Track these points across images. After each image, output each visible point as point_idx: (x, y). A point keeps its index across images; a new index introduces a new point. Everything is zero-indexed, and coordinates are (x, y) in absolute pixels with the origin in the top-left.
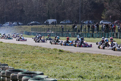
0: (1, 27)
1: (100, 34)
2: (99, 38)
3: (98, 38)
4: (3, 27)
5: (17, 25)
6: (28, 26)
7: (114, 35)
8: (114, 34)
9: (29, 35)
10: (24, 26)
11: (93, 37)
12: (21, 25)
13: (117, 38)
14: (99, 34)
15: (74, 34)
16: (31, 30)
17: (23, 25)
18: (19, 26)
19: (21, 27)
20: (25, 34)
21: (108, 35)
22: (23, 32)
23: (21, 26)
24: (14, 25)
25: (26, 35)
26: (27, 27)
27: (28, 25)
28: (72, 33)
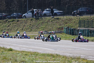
0: (20, 20)
4: (24, 19)
5: (51, 14)
6: (72, 17)
9: (73, 35)
10: (65, 17)
12: (60, 15)
16: (78, 25)
17: (63, 14)
18: (55, 17)
19: (58, 19)
20: (67, 33)
22: (62, 28)
23: (58, 17)
24: (45, 15)
25: (68, 36)
26: (71, 20)
27: (74, 15)
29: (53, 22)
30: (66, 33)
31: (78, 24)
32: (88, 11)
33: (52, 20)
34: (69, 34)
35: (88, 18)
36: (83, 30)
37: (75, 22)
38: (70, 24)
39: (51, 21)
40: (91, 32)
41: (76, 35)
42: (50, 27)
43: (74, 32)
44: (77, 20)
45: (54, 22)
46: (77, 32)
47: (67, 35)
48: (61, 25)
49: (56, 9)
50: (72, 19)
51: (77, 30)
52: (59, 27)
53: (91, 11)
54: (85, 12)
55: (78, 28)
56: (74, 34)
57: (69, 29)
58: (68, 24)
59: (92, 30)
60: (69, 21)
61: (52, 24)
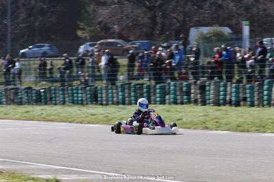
1: (129, 89)
2: (124, 103)
3: (118, 103)
7: (188, 93)
8: (189, 86)
11: (96, 100)
13: (204, 103)
14: (123, 91)
15: (16, 94)
21: (164, 93)
28: (6, 90)
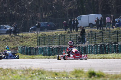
29: (5, 41)
30: (22, 54)
31: (36, 42)
32: (48, 26)
33: (5, 39)
34: (25, 54)
35: (49, 35)
36: (43, 49)
37: (33, 40)
38: (26, 42)
39: (2, 40)
40: (53, 50)
41: (34, 55)
42: (2, 48)
43: (31, 52)
44: (36, 38)
45: (7, 41)
46: (35, 51)
47: (22, 55)
48: (15, 44)
49: (9, 25)
50: (29, 36)
51: (35, 48)
52: (13, 47)
53: (53, 26)
54: (45, 28)
55: (37, 47)
56: (31, 53)
57: (25, 48)
58: (25, 42)
59: (54, 47)
60: (25, 39)
61: (5, 44)
